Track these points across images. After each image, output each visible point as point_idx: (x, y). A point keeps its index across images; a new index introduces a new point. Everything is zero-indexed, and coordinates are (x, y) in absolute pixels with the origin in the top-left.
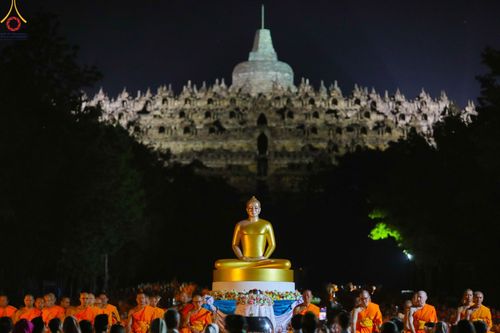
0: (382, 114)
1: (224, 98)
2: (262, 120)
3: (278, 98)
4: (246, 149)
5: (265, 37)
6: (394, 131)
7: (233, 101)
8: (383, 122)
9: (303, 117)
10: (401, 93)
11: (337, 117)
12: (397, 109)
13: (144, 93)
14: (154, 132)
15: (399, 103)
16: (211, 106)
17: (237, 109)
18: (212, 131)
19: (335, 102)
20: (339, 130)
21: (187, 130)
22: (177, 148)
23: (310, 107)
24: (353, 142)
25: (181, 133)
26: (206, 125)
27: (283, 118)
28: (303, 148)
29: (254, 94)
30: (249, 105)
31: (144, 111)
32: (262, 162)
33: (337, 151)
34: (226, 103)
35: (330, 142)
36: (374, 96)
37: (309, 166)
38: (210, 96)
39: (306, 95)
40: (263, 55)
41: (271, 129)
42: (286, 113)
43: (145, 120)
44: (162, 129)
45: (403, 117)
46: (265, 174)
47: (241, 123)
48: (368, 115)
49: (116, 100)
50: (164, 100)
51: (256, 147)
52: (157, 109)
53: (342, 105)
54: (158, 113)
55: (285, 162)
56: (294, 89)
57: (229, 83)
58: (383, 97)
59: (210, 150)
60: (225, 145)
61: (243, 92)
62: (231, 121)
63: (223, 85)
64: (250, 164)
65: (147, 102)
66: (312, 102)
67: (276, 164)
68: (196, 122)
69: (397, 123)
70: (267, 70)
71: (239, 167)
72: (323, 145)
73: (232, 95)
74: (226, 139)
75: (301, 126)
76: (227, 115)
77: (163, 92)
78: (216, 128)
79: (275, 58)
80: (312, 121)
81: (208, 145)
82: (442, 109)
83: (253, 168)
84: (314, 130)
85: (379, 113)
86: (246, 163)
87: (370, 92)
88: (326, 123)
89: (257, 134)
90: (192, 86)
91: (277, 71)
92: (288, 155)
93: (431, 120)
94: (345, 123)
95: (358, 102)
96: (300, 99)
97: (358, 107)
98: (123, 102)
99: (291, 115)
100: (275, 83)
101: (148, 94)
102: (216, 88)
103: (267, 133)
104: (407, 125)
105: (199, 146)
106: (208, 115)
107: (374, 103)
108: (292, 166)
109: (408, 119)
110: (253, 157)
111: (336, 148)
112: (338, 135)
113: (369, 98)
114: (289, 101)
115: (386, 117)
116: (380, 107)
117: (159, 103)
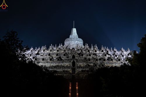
0: (110, 55)
1: (62, 50)
2: (74, 57)
3: (78, 50)
4: (69, 66)
5: (74, 30)
6: (113, 60)
7: (65, 51)
8: (110, 57)
9: (86, 56)
10: (116, 49)
11: (96, 56)
12: (114, 53)
13: (38, 48)
14: (41, 60)
15: (115, 51)
16: (58, 52)
17: (66, 53)
18: (58, 60)
19: (96, 51)
20: (97, 60)
21: (51, 60)
22: (48, 65)
23: (88, 53)
24: (101, 64)
25: (49, 61)
26: (57, 58)
27: (80, 56)
28: (86, 65)
29: (71, 48)
30: (70, 52)
31: (38, 54)
32: (74, 70)
33: (96, 66)
34: (63, 51)
35: (94, 64)
36: (108, 49)
37: (88, 71)
38: (58, 49)
39: (87, 49)
40: (74, 36)
41: (76, 59)
42: (81, 55)
43: (38, 56)
44: (43, 59)
45: (116, 56)
46: (74, 73)
47: (67, 58)
48: (105, 55)
49: (29, 50)
50: (44, 50)
51: (72, 65)
52: (42, 53)
53: (98, 52)
54: (42, 54)
55: (80, 70)
56: (83, 47)
57: (63, 45)
58: (110, 49)
59: (58, 66)
60: (62, 65)
61: (68, 48)
62: (64, 57)
63: (62, 45)
64: (70, 70)
65: (39, 51)
66: (89, 51)
67: (78, 70)
68: (54, 57)
69: (114, 58)
70: (75, 41)
71: (67, 71)
72: (92, 64)
73: (64, 49)
74: (63, 62)
75: (85, 59)
76: (63, 55)
77: (43, 48)
78: (60, 59)
79: (77, 37)
80: (89, 57)
81: (57, 64)
82: (128, 54)
83: (71, 72)
84: (89, 60)
85: (109, 55)
86: (69, 70)
87: (106, 48)
88: (93, 57)
89: (72, 61)
90: (52, 46)
91: (78, 41)
92: (81, 67)
93: (125, 57)
94: (99, 58)
95: (103, 51)
96: (85, 50)
97: (102, 53)
98: (31, 51)
99: (82, 55)
100: (78, 45)
101: (39, 48)
102: (60, 47)
103: (75, 61)
104: (117, 58)
105: (54, 65)
106: (57, 55)
107: (108, 51)
108: (82, 71)
109: (118, 56)
110: (71, 68)
111: (96, 65)
112: (97, 61)
113: (106, 50)
114: (82, 51)
115: (111, 56)
116: (109, 53)
117: (42, 51)
